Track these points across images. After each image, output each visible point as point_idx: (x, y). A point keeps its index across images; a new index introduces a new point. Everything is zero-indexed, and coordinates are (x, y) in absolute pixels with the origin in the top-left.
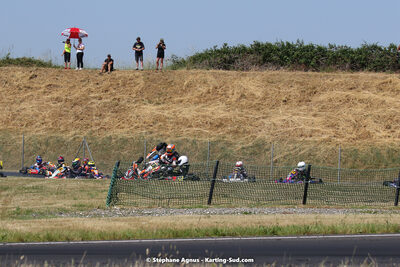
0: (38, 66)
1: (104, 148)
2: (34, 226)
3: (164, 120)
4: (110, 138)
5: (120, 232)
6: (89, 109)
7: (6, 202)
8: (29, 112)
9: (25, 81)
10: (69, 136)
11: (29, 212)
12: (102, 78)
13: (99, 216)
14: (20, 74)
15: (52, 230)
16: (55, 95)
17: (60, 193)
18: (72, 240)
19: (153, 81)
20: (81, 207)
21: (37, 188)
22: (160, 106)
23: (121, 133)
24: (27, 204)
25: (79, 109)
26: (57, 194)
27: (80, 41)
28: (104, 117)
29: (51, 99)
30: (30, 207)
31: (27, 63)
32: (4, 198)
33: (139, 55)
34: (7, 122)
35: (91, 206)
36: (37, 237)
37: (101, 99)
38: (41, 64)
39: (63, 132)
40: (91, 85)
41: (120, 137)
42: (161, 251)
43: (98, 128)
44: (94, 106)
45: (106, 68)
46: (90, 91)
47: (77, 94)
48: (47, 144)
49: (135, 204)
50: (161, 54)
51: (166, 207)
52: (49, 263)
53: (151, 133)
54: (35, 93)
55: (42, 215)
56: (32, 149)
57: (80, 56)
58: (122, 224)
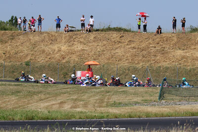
0: (124, 31)
1: (157, 71)
2: (122, 110)
3: (187, 58)
4: (160, 67)
5: (165, 113)
6: (149, 53)
7: (108, 99)
8: (120, 54)
9: (118, 39)
10: (139, 66)
11: (120, 103)
12: (156, 37)
13: (155, 105)
14: (115, 35)
15: (132, 112)
16: (133, 46)
17: (135, 94)
18: (142, 117)
19: (181, 38)
20: (146, 101)
21: (124, 91)
22: (185, 51)
23: (165, 64)
24: (119, 100)
25: (145, 52)
26: (134, 94)
27: (145, 19)
28: (157, 56)
29: (131, 48)
30: (121, 101)
31: (119, 30)
32: (107, 97)
33: (174, 25)
34: (109, 59)
35: (151, 100)
36: (124, 116)
37: (155, 47)
38: (126, 30)
39: (136, 64)
40: (150, 41)
41: (165, 66)
42: (186, 122)
43: (154, 62)
44: (152, 51)
45: (158, 32)
46: (150, 44)
47: (143, 45)
48: (129, 70)
49: (172, 99)
50: (183, 25)
51: (188, 101)
52: (130, 129)
53: (180, 64)
54: (123, 45)
55: (126, 105)
56: (121, 72)
57: (145, 26)
58: (166, 109)
